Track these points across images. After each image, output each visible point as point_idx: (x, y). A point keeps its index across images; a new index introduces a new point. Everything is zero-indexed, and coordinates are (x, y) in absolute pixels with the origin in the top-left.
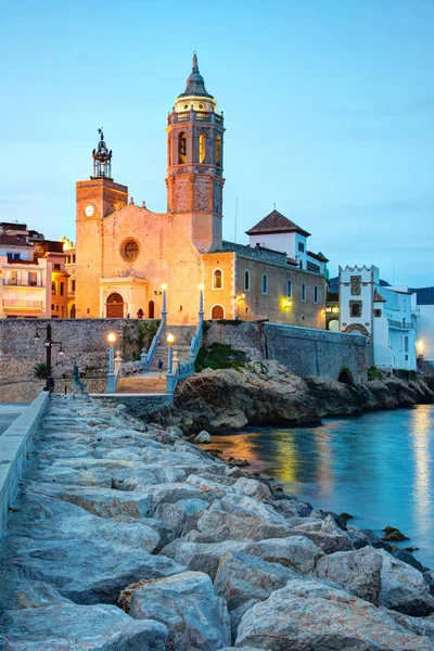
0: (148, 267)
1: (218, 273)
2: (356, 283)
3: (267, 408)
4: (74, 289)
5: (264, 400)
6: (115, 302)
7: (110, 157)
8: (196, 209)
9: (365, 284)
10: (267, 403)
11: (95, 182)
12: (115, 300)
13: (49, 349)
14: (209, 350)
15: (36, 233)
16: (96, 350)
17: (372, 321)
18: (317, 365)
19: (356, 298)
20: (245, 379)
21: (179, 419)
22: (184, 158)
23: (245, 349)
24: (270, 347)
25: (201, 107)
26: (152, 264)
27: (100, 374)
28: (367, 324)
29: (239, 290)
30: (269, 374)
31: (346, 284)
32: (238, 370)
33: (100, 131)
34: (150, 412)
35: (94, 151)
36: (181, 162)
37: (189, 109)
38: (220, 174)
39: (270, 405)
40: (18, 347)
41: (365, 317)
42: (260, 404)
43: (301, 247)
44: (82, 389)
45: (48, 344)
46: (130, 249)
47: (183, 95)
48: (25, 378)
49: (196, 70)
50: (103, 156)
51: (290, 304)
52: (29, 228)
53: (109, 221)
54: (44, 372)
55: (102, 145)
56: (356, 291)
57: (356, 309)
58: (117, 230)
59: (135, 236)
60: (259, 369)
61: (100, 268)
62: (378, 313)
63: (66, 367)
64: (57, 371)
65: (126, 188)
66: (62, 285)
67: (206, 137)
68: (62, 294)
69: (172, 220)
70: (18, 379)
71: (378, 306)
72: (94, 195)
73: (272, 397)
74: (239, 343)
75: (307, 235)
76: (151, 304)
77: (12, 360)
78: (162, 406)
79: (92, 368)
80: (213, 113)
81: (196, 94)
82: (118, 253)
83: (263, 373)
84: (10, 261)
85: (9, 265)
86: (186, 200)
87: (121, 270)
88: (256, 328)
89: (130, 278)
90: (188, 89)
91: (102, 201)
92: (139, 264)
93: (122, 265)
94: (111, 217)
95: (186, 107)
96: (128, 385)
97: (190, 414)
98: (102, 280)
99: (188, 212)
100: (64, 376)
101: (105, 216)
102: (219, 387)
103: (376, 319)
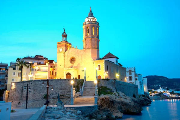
0: (78, 65)
1: (99, 66)
2: (130, 71)
3: (125, 108)
4: (56, 74)
5: (123, 105)
6: (68, 75)
7: (67, 35)
8: (92, 48)
9: (133, 72)
10: (125, 106)
11: (63, 42)
12: (68, 74)
13: (48, 88)
14: (101, 89)
15: (46, 58)
16: (63, 89)
17: (135, 81)
18: (128, 93)
19: (131, 75)
20: (115, 98)
21: (101, 115)
22: (88, 34)
23: (111, 88)
24: (117, 88)
25: (93, 20)
26: (79, 64)
27: (65, 97)
28: (134, 82)
29: (106, 71)
30: (121, 96)
31: (128, 72)
32: (112, 95)
33: (64, 29)
34: (90, 113)
35: (62, 34)
36: (87, 35)
37: (89, 21)
38: (98, 39)
39: (126, 107)
40: (38, 89)
41: (133, 80)
42: (122, 107)
43: (117, 62)
44: (62, 104)
45: (47, 86)
46: (73, 60)
47: (87, 17)
48: (40, 99)
49: (91, 11)
50: (65, 35)
51: (119, 75)
52: (44, 57)
53: (67, 52)
54: (46, 97)
55: (64, 32)
56: (130, 74)
57: (130, 78)
58: (69, 55)
59: (74, 56)
60: (117, 95)
61: (64, 66)
62: (136, 79)
63: (54, 95)
64: (51, 96)
65: (71, 44)
66: (53, 72)
67: (95, 28)
68: (53, 74)
69: (85, 51)
70: (38, 99)
71: (137, 77)
72: (62, 46)
73: (126, 104)
74: (109, 86)
75: (118, 58)
76: (79, 76)
77: (36, 93)
78: (94, 110)
79: (62, 95)
80: (96, 21)
81: (91, 17)
82: (69, 61)
83: (119, 96)
84: (38, 64)
85: (37, 65)
86: (89, 45)
87: (70, 66)
88: (114, 81)
89: (73, 68)
90: (89, 16)
91: (64, 47)
92: (75, 64)
93: (70, 64)
94: (67, 51)
95: (89, 20)
96: (78, 101)
97: (105, 113)
98: (64, 69)
99: (90, 48)
100: (53, 98)
101: (65, 51)
102: (111, 101)
103: (136, 81)
